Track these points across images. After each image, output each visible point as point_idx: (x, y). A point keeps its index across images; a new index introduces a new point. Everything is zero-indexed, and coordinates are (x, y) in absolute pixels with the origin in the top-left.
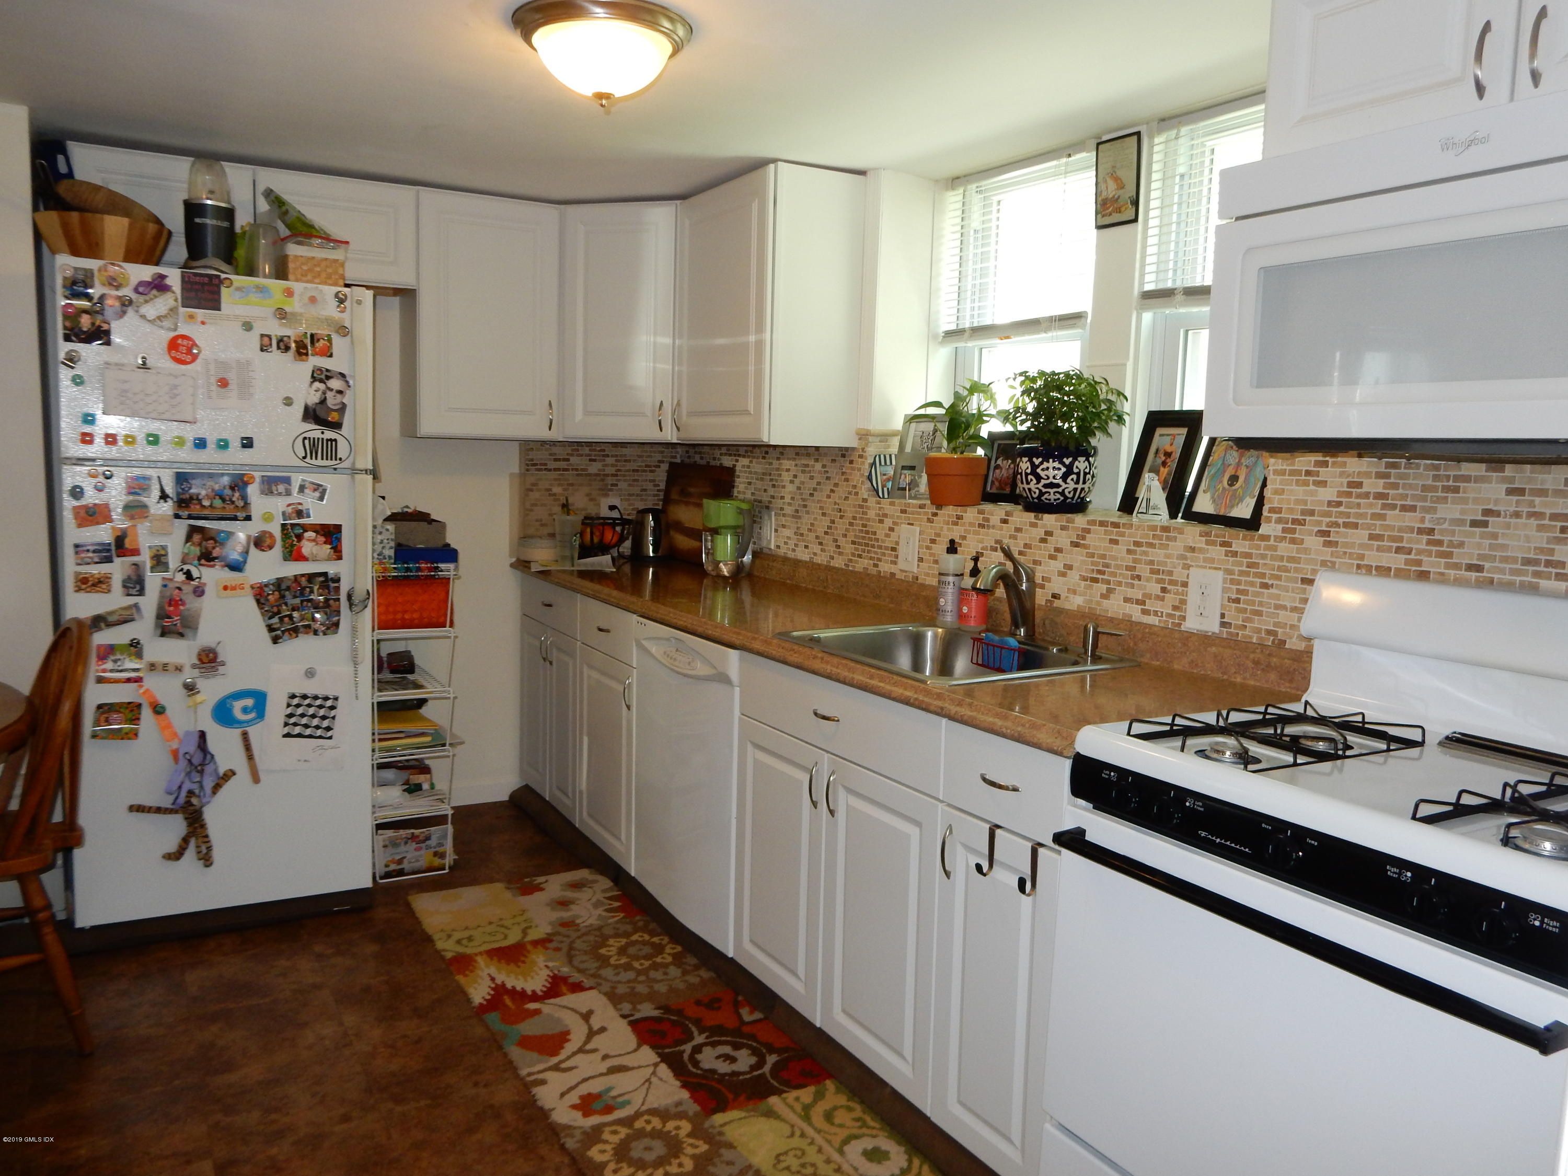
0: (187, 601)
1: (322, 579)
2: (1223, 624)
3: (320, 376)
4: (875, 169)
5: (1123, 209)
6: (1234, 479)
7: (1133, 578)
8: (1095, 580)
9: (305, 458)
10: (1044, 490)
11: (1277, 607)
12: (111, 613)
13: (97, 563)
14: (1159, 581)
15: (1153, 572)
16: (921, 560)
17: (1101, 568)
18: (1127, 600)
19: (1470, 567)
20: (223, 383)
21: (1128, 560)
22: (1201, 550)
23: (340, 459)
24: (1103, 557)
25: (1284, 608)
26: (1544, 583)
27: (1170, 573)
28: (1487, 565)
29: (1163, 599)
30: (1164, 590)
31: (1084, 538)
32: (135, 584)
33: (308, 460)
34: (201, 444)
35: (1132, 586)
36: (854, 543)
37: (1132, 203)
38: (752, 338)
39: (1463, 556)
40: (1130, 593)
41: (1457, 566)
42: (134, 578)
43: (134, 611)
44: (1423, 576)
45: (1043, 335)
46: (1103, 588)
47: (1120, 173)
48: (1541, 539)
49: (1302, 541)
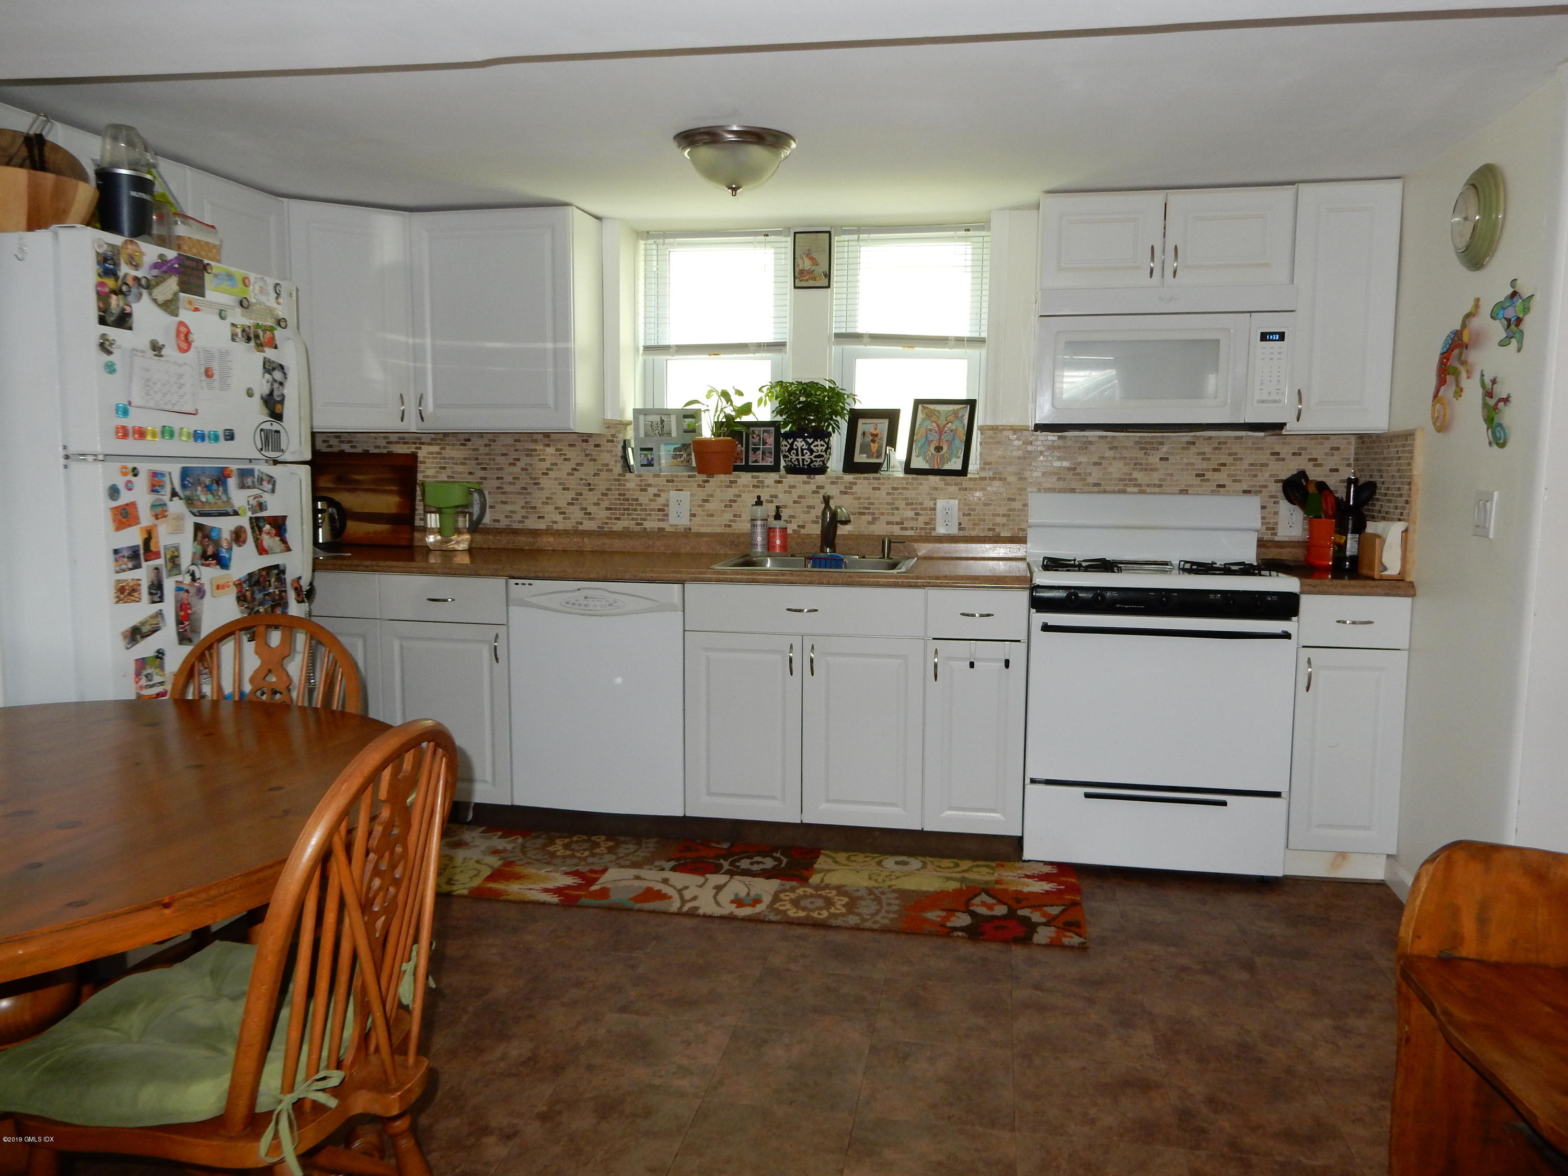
0: (193, 604)
1: (276, 572)
2: (960, 529)
3: (269, 367)
4: (606, 218)
5: (817, 279)
6: (939, 449)
7: (892, 509)
8: (863, 514)
9: (262, 449)
10: (814, 459)
11: (994, 515)
12: (143, 623)
13: (131, 569)
14: (913, 509)
15: (907, 504)
16: (693, 515)
17: (866, 506)
18: (888, 523)
19: (1095, 485)
20: (208, 373)
21: (889, 499)
22: (942, 489)
23: (283, 451)
24: (869, 498)
25: (998, 515)
26: (1129, 489)
27: (922, 504)
28: (1103, 483)
29: (917, 519)
30: (917, 514)
31: (851, 488)
32: (156, 589)
33: (263, 452)
34: (199, 436)
35: (893, 514)
36: (607, 509)
37: (825, 276)
38: (550, 345)
39: (1091, 480)
40: (891, 519)
41: (1088, 485)
42: (156, 583)
43: (160, 619)
44: (1073, 491)
45: (750, 355)
46: (870, 518)
47: (814, 255)
48: (1126, 469)
49: (1005, 479)
